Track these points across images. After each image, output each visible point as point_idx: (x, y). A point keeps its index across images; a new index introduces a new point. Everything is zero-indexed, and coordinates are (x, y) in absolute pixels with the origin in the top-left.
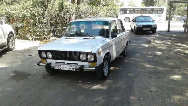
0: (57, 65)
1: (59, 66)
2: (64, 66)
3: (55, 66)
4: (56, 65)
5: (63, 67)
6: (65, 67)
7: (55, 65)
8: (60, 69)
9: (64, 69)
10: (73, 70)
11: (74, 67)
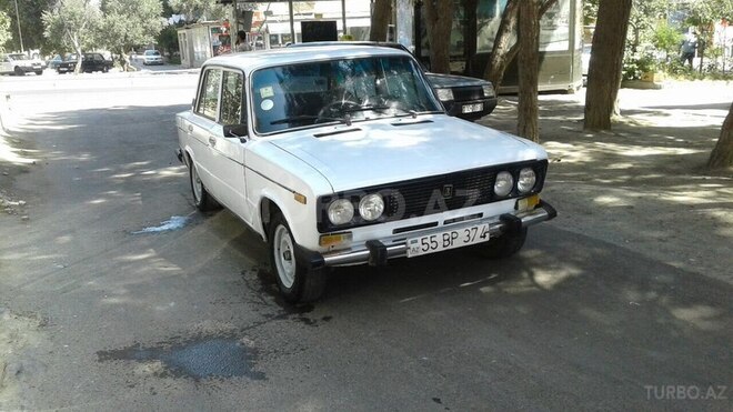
0: (419, 239)
1: (428, 241)
2: (450, 233)
3: (412, 246)
4: (416, 241)
5: (446, 237)
6: (455, 235)
7: (409, 241)
8: (430, 251)
9: (450, 247)
10: (482, 240)
11: (487, 226)
